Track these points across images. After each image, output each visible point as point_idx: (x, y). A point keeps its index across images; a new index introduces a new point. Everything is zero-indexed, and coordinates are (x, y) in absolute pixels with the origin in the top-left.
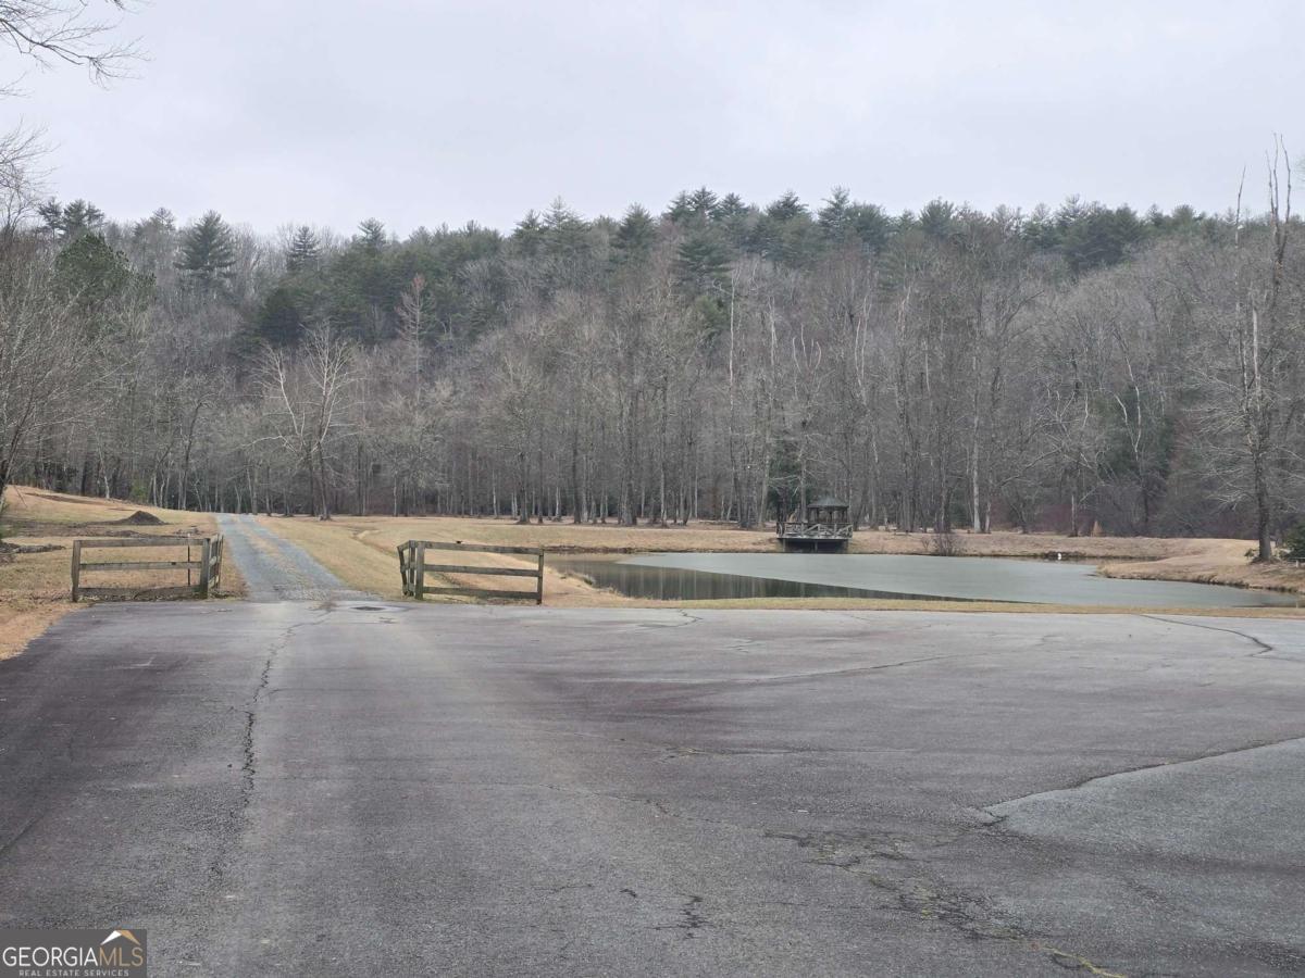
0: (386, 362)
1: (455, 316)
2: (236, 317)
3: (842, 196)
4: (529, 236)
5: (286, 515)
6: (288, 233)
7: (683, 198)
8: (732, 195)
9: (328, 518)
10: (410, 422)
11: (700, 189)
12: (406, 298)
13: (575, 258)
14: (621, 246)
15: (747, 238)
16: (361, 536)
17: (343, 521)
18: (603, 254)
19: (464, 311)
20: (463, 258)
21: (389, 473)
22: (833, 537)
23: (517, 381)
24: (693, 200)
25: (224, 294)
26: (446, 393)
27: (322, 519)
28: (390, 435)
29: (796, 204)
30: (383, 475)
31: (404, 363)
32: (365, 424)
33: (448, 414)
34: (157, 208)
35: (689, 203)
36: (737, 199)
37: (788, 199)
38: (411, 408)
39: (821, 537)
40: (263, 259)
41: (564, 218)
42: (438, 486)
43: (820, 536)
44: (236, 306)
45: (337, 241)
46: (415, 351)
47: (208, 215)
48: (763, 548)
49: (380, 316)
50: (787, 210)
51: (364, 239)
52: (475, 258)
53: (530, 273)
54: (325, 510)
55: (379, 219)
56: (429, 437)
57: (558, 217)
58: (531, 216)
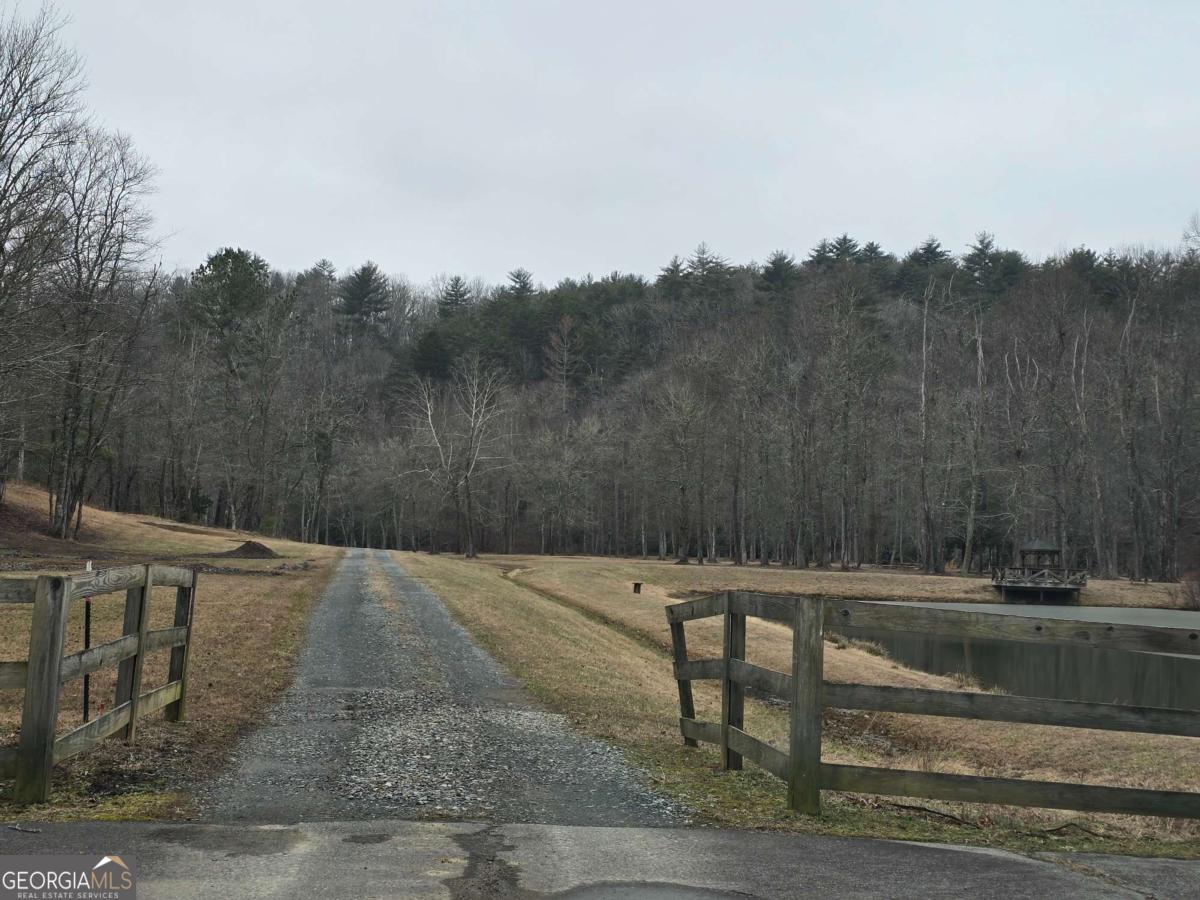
0: (532, 400)
1: (602, 356)
2: (388, 359)
3: (986, 241)
4: (673, 281)
5: (432, 553)
6: (441, 284)
7: (823, 247)
8: (872, 244)
9: (474, 556)
10: (558, 457)
11: (841, 237)
12: (554, 338)
13: (720, 300)
14: (767, 289)
15: (891, 283)
16: (512, 574)
17: (490, 559)
18: (747, 296)
19: (609, 353)
20: (609, 302)
21: (536, 510)
22: (1063, 586)
23: (679, 409)
24: (834, 247)
25: (379, 337)
26: (595, 430)
27: (468, 556)
28: (538, 470)
29: (939, 250)
30: (528, 511)
31: (552, 402)
32: (512, 457)
33: (597, 450)
34: (319, 260)
35: (831, 251)
36: (877, 248)
37: (930, 245)
38: (560, 444)
39: (1049, 586)
40: (417, 307)
41: (708, 263)
42: (586, 524)
43: (1047, 584)
44: (390, 350)
45: (487, 290)
46: (562, 391)
47: (366, 266)
48: (977, 597)
49: (528, 358)
50: (929, 256)
51: (513, 288)
52: (620, 301)
53: (675, 316)
54: (471, 546)
55: (527, 269)
56: (578, 473)
57: (702, 263)
58: (675, 261)
